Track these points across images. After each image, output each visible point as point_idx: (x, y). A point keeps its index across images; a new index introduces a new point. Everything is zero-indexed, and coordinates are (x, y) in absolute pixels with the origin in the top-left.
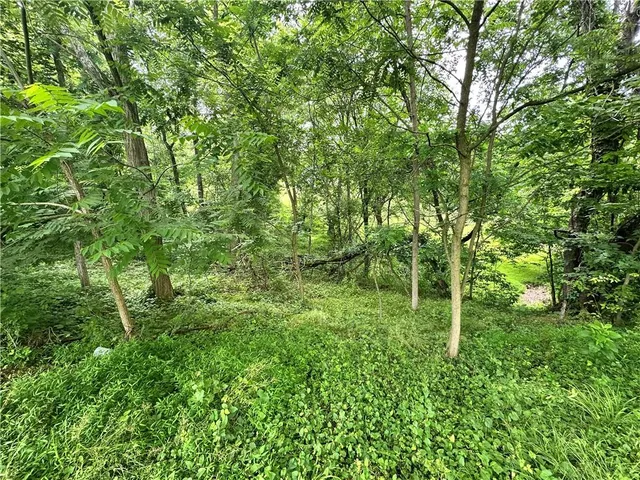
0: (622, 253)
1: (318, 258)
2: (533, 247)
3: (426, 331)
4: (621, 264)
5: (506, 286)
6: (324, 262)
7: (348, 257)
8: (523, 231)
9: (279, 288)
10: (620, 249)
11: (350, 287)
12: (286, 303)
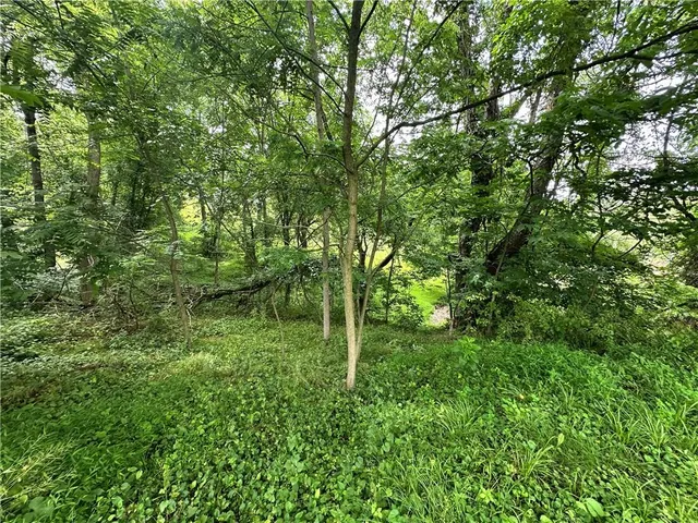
0: (489, 275)
1: (224, 285)
2: (435, 272)
3: (331, 362)
4: (487, 284)
5: (415, 308)
6: (230, 292)
7: (259, 286)
8: (427, 256)
9: (158, 328)
10: (487, 271)
11: (259, 319)
12: (164, 347)
